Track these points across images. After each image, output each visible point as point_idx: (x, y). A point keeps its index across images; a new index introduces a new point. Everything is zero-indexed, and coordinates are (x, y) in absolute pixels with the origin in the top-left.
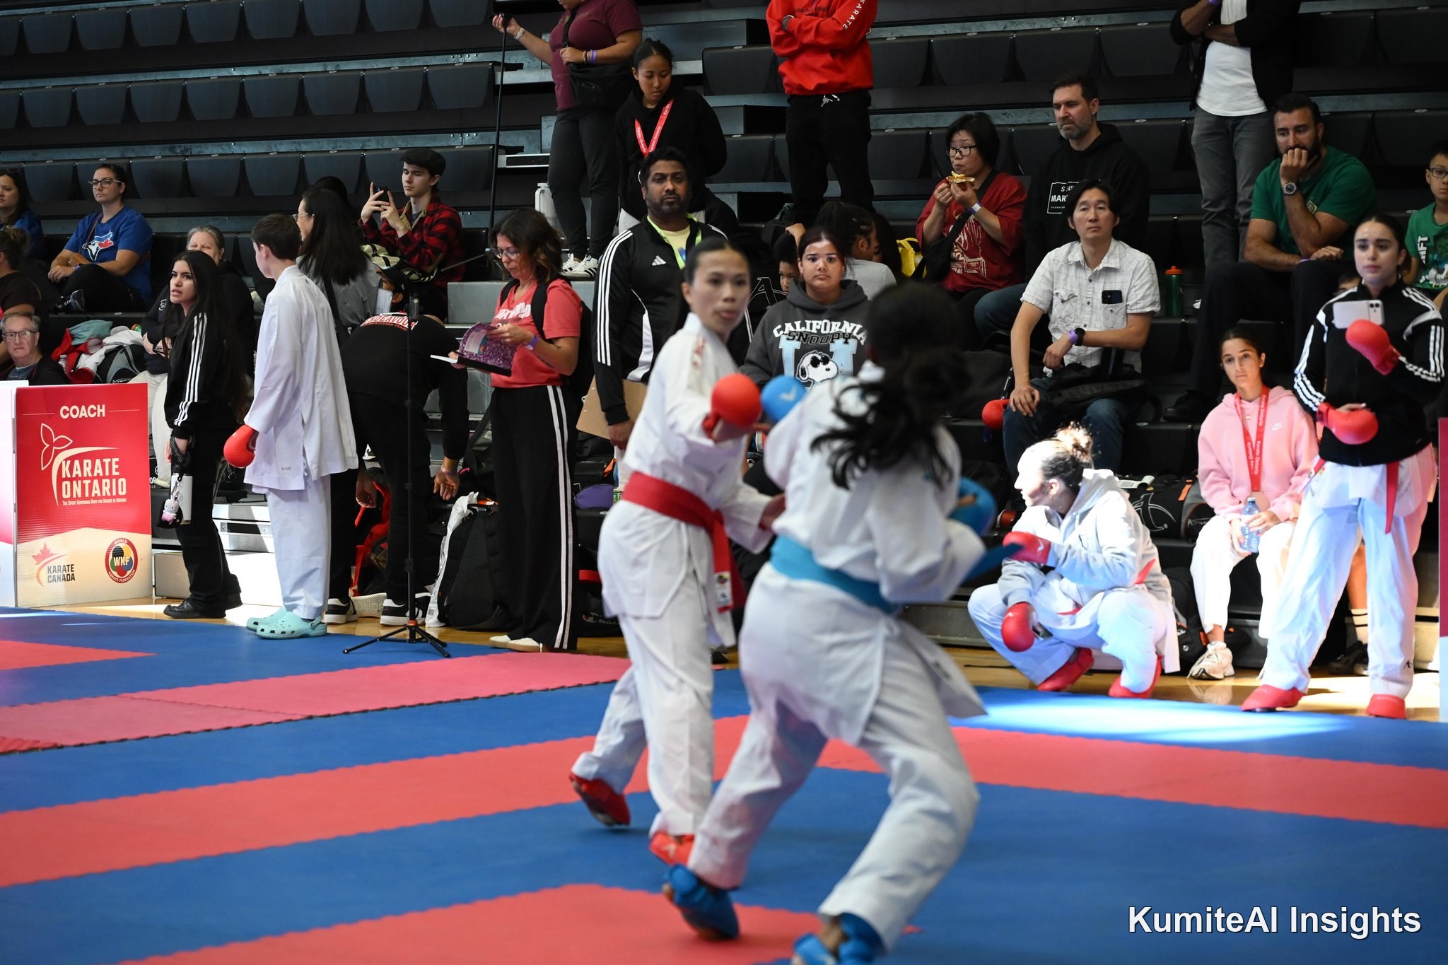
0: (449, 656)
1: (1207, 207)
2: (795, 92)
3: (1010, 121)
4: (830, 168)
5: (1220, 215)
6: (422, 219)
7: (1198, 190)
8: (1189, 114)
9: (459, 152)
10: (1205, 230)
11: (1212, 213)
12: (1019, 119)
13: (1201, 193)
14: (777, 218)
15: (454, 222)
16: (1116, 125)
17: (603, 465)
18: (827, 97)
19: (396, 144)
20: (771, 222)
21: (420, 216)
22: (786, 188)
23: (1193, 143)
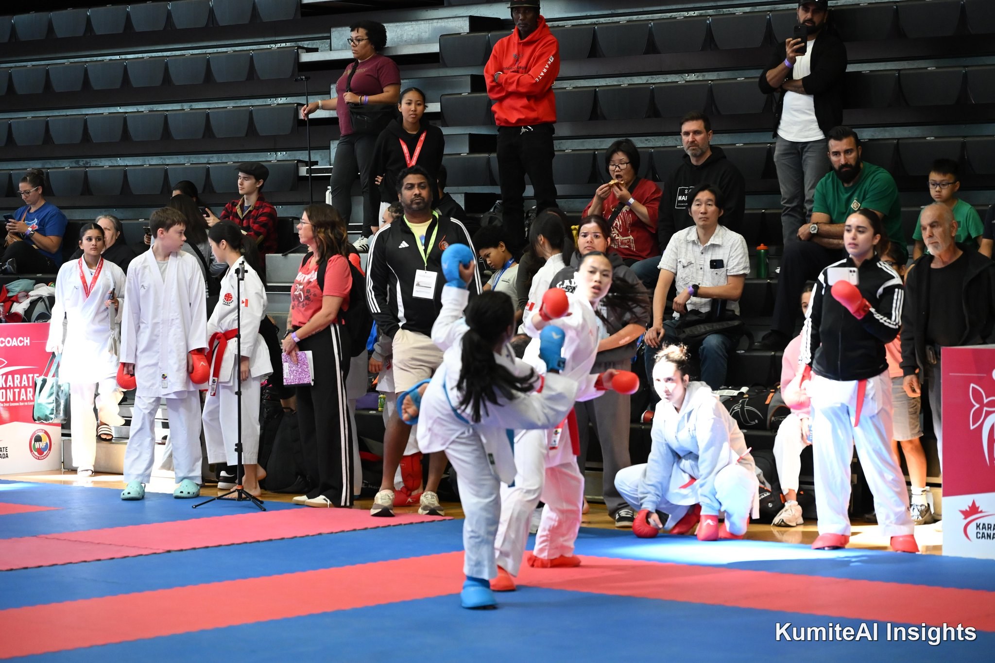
0: (265, 510)
1: (784, 203)
2: (503, 124)
3: (651, 145)
4: (526, 176)
5: (793, 209)
6: (250, 212)
7: (779, 192)
8: (773, 141)
9: (274, 165)
10: (784, 219)
11: (788, 208)
12: (657, 143)
13: (781, 194)
14: (492, 210)
15: (272, 215)
16: (722, 147)
17: (372, 379)
18: (524, 128)
19: (231, 159)
20: (487, 213)
21: (249, 209)
22: (497, 190)
23: (775, 160)
